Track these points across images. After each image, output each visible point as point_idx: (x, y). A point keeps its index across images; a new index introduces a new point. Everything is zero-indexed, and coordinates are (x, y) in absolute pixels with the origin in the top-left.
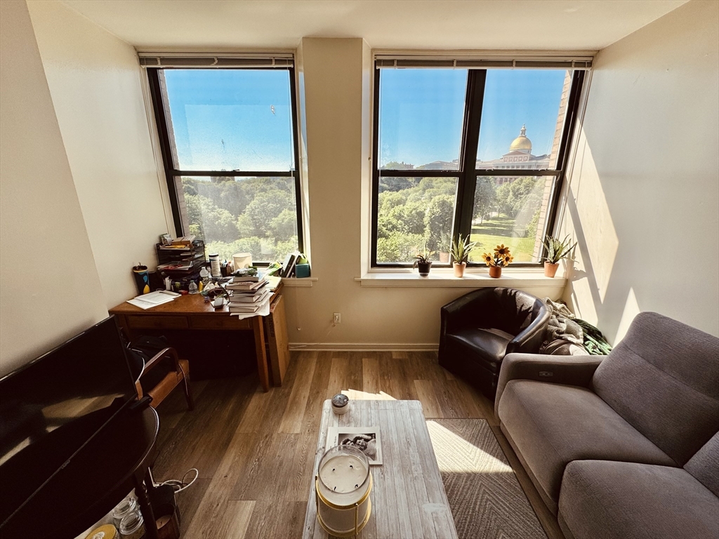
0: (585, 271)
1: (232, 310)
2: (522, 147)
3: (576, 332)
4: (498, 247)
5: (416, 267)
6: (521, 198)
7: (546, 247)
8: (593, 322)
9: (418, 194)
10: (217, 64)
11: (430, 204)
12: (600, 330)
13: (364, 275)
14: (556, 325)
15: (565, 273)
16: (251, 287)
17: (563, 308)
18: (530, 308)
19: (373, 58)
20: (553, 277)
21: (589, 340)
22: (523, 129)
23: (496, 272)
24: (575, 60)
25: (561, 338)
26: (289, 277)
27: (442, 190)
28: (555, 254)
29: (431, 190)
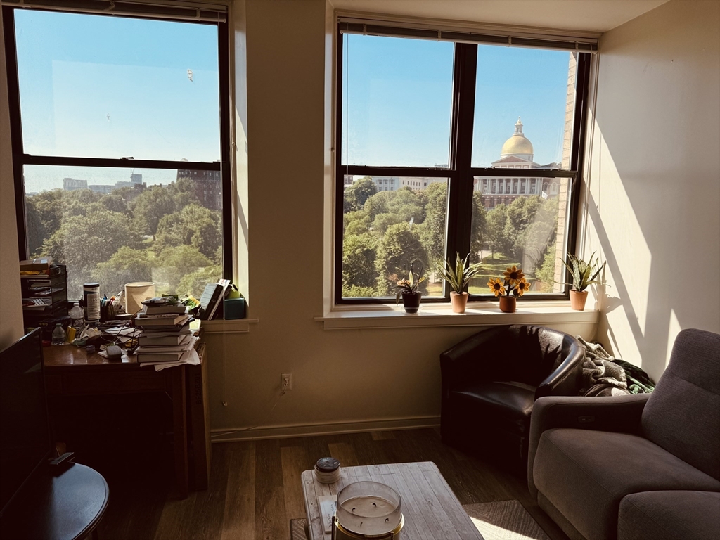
0: (619, 297)
1: (142, 358)
2: (518, 151)
3: (617, 374)
4: (509, 270)
5: (400, 303)
6: (524, 228)
7: (570, 269)
8: (636, 361)
9: (362, 221)
10: (113, 10)
11: (385, 239)
12: (644, 371)
13: (327, 314)
14: (592, 367)
15: (597, 304)
16: (176, 322)
17: (599, 349)
18: (558, 347)
19: (336, 20)
20: (582, 310)
21: (633, 383)
22: (518, 124)
23: (509, 305)
24: (579, 41)
25: (600, 382)
26: (213, 318)
27: (403, 215)
28: (581, 278)
29: (384, 215)
